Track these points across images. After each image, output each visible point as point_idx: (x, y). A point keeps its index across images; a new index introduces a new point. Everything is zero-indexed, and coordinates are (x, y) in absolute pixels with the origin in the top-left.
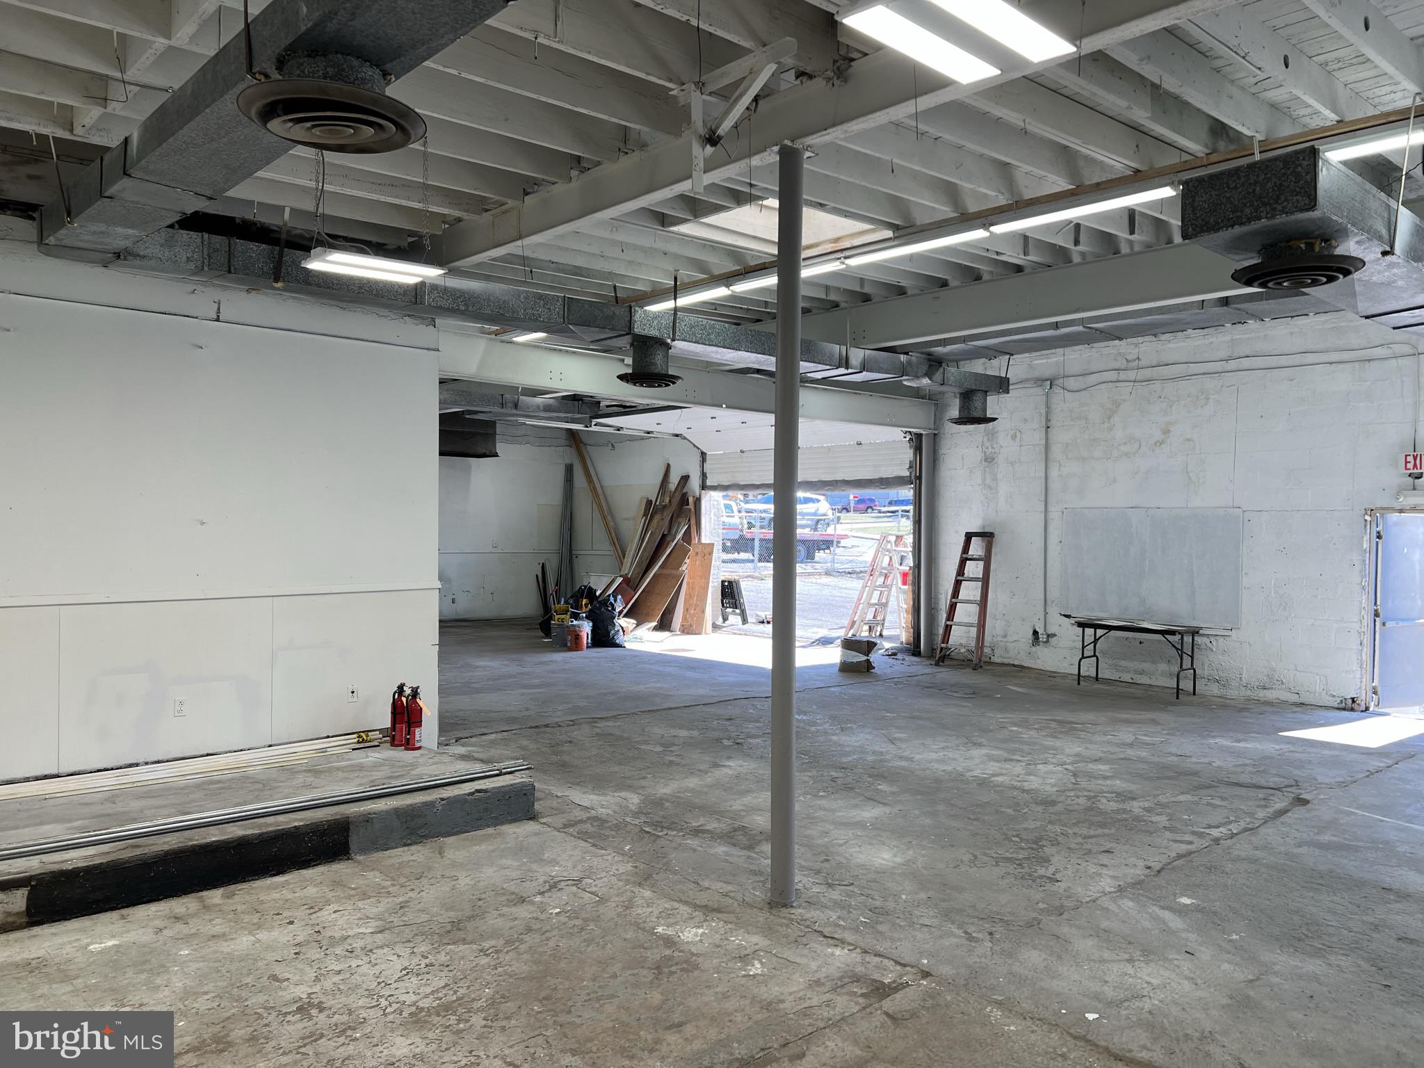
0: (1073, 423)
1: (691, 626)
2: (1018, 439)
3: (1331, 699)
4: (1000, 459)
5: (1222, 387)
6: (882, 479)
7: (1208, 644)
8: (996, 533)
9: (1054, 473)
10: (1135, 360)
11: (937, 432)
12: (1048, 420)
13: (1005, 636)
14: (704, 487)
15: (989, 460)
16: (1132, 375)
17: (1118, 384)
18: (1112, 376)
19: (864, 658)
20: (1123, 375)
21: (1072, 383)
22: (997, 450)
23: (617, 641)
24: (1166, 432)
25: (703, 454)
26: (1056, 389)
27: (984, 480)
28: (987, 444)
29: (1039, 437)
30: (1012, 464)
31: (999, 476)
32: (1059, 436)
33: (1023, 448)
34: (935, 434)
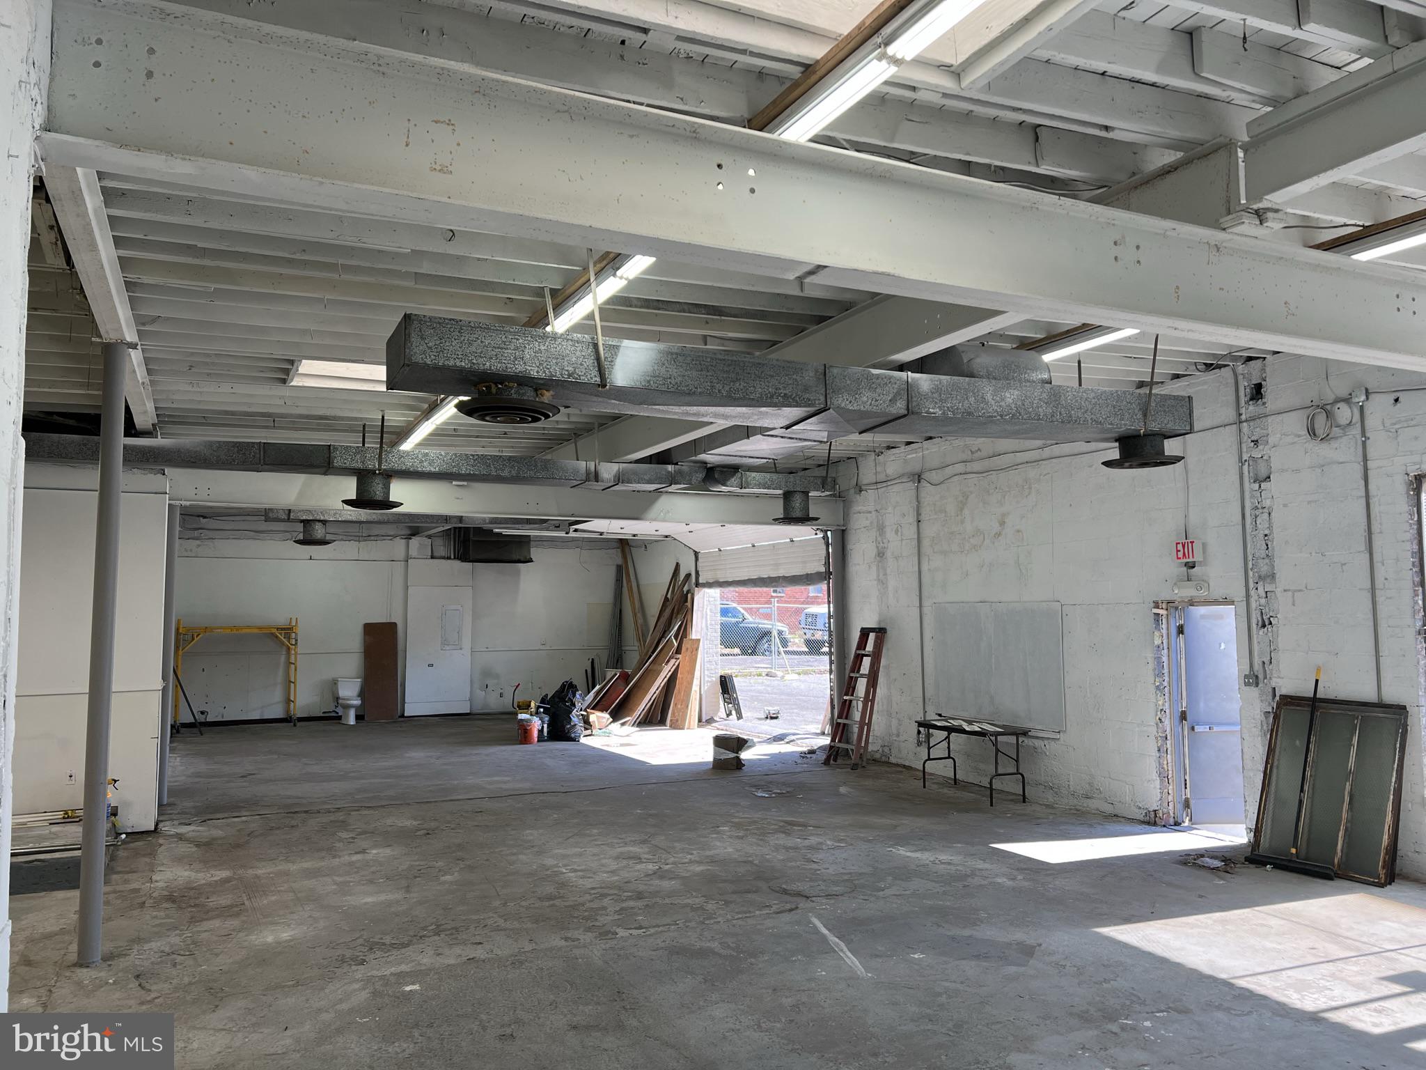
0: (935, 517)
1: (677, 721)
2: (899, 534)
3: (1137, 811)
4: (888, 554)
5: (1040, 475)
6: (807, 574)
7: (1043, 746)
8: (888, 628)
9: (925, 567)
10: (977, 451)
11: (844, 528)
12: (919, 514)
13: (898, 735)
14: (697, 585)
15: (881, 554)
16: (976, 466)
17: (965, 476)
18: (960, 468)
19: (732, 755)
20: (970, 467)
21: (934, 476)
22: (886, 545)
23: (573, 735)
24: (1002, 523)
25: (696, 554)
26: (924, 483)
27: (878, 576)
28: (879, 539)
29: (910, 532)
30: (896, 558)
31: (888, 571)
32: (929, 530)
33: (904, 542)
34: (843, 531)
